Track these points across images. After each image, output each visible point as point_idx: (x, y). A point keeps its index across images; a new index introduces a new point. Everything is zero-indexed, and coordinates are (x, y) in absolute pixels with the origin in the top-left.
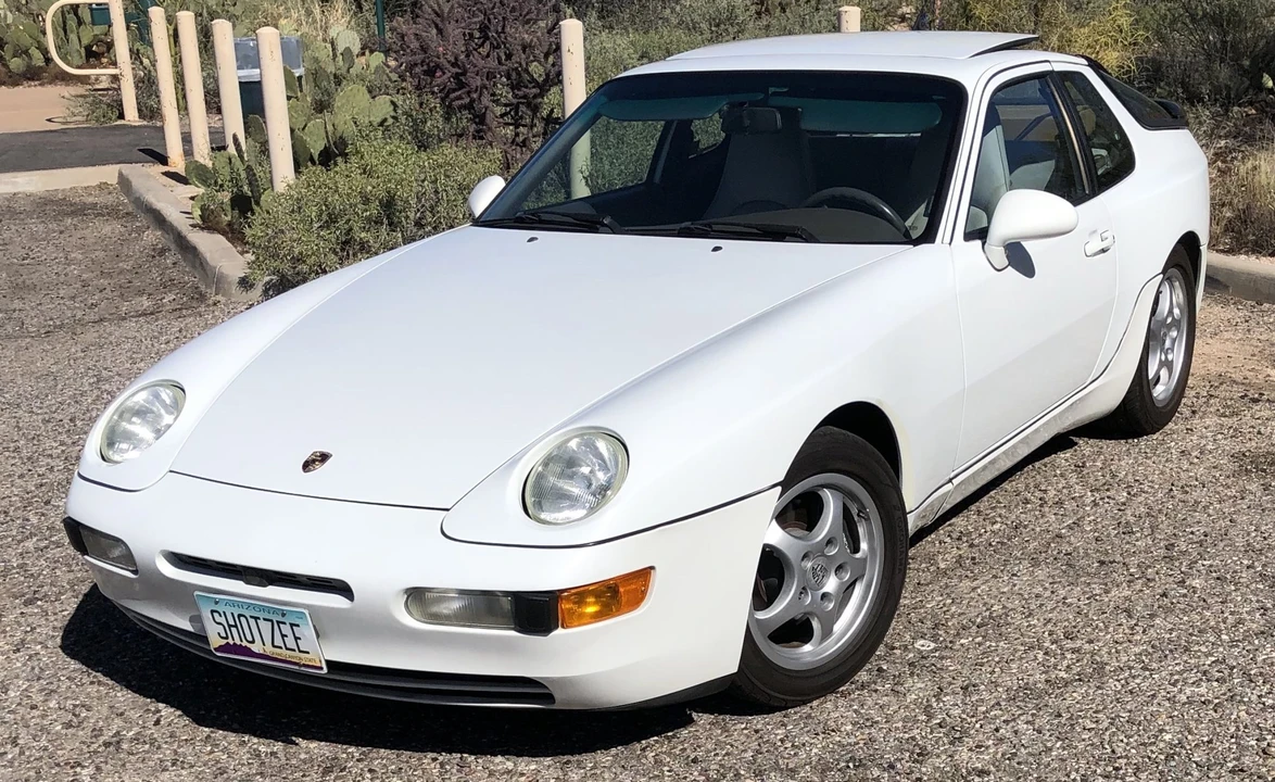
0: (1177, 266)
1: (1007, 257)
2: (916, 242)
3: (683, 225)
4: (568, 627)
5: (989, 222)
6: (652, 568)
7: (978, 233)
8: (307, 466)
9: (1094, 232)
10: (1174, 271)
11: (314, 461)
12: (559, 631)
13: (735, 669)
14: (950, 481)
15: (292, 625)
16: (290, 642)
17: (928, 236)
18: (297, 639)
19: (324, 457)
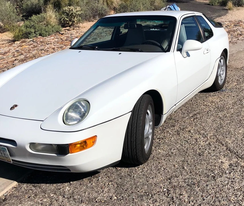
0: (223, 56)
1: (187, 55)
2: (165, 52)
3: (114, 48)
4: (72, 153)
5: (182, 47)
6: (96, 136)
7: (180, 50)
8: (12, 108)
9: (206, 49)
10: (222, 57)
11: (13, 107)
12: (69, 154)
13: (120, 159)
14: (175, 105)
15: (3, 151)
16: (3, 155)
17: (168, 50)
18: (5, 154)
19: (16, 106)
